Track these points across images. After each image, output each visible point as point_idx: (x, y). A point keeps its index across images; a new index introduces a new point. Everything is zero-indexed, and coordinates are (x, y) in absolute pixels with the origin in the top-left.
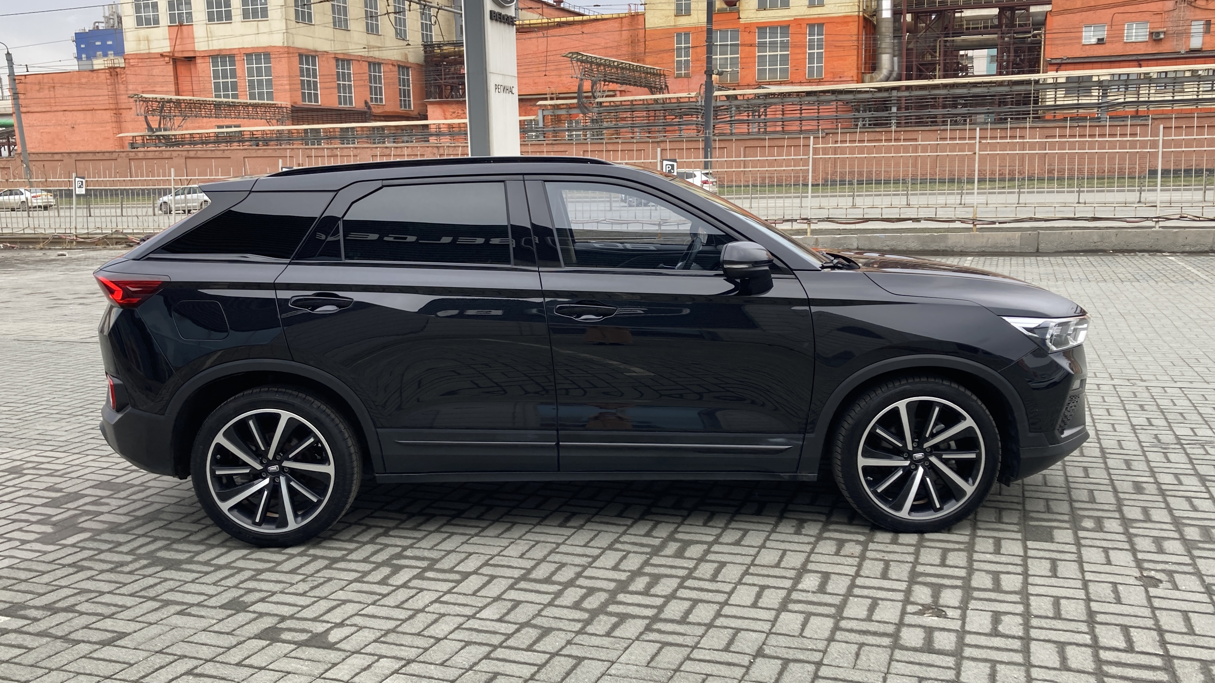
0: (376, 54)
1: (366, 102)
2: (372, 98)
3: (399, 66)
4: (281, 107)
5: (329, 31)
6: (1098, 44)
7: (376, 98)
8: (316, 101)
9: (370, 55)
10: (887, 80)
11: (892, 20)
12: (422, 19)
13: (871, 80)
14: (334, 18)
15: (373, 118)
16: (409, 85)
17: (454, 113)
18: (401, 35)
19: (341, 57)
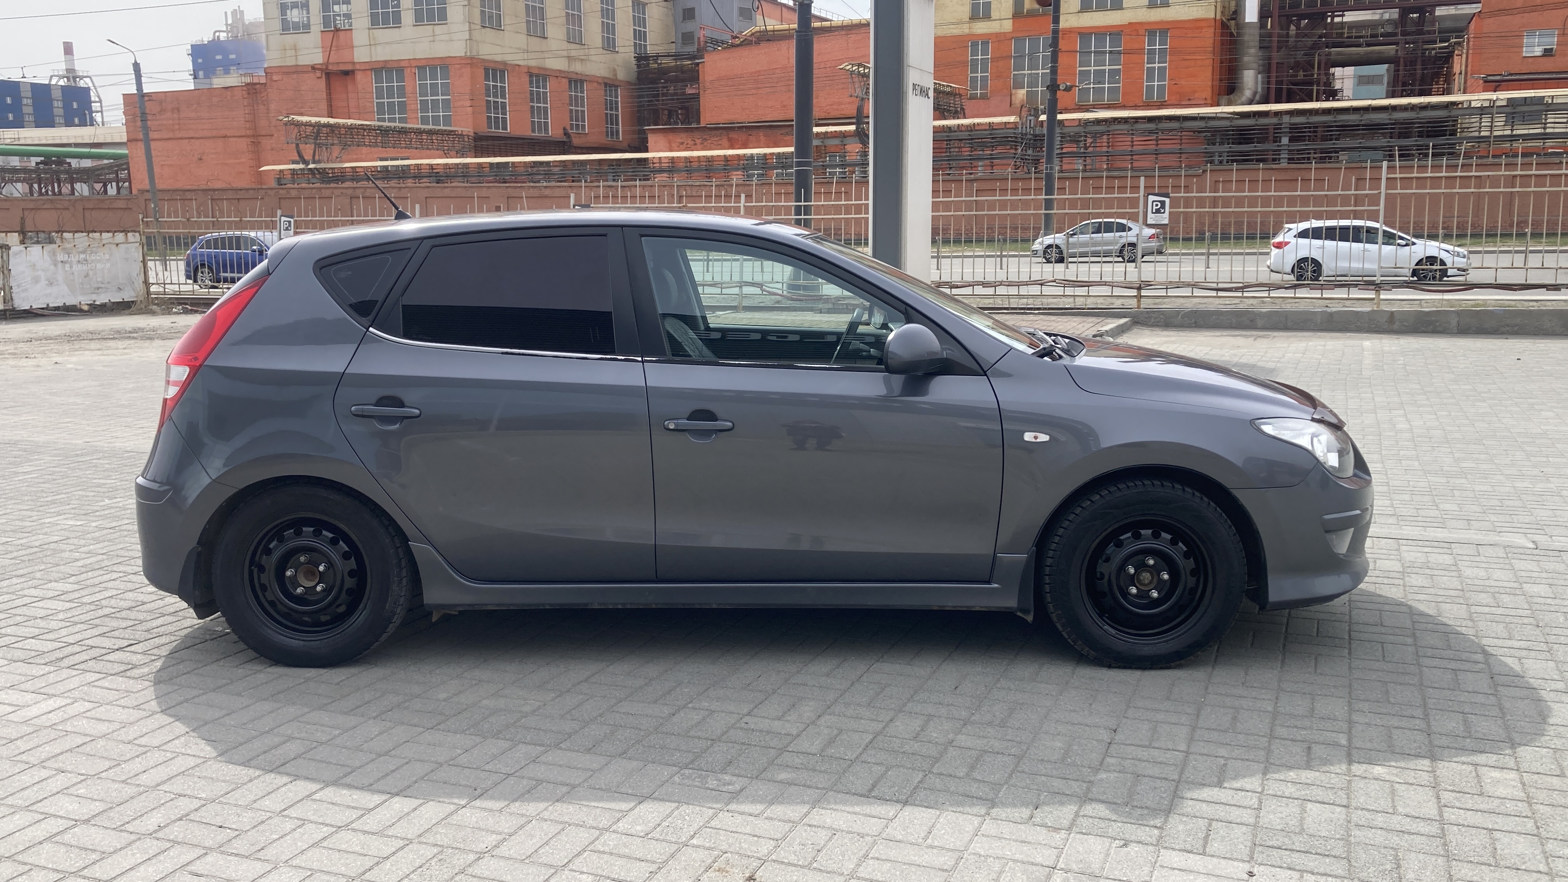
0: (577, 68)
2: (572, 125)
3: (606, 85)
4: (462, 135)
5: (521, 40)
6: (1543, 56)
7: (577, 125)
8: (505, 128)
9: (572, 69)
10: (1250, 102)
11: (1259, 25)
12: (634, 25)
13: (1229, 104)
14: (528, 22)
15: (573, 150)
16: (617, 109)
17: (682, 143)
18: (609, 45)
19: (536, 71)
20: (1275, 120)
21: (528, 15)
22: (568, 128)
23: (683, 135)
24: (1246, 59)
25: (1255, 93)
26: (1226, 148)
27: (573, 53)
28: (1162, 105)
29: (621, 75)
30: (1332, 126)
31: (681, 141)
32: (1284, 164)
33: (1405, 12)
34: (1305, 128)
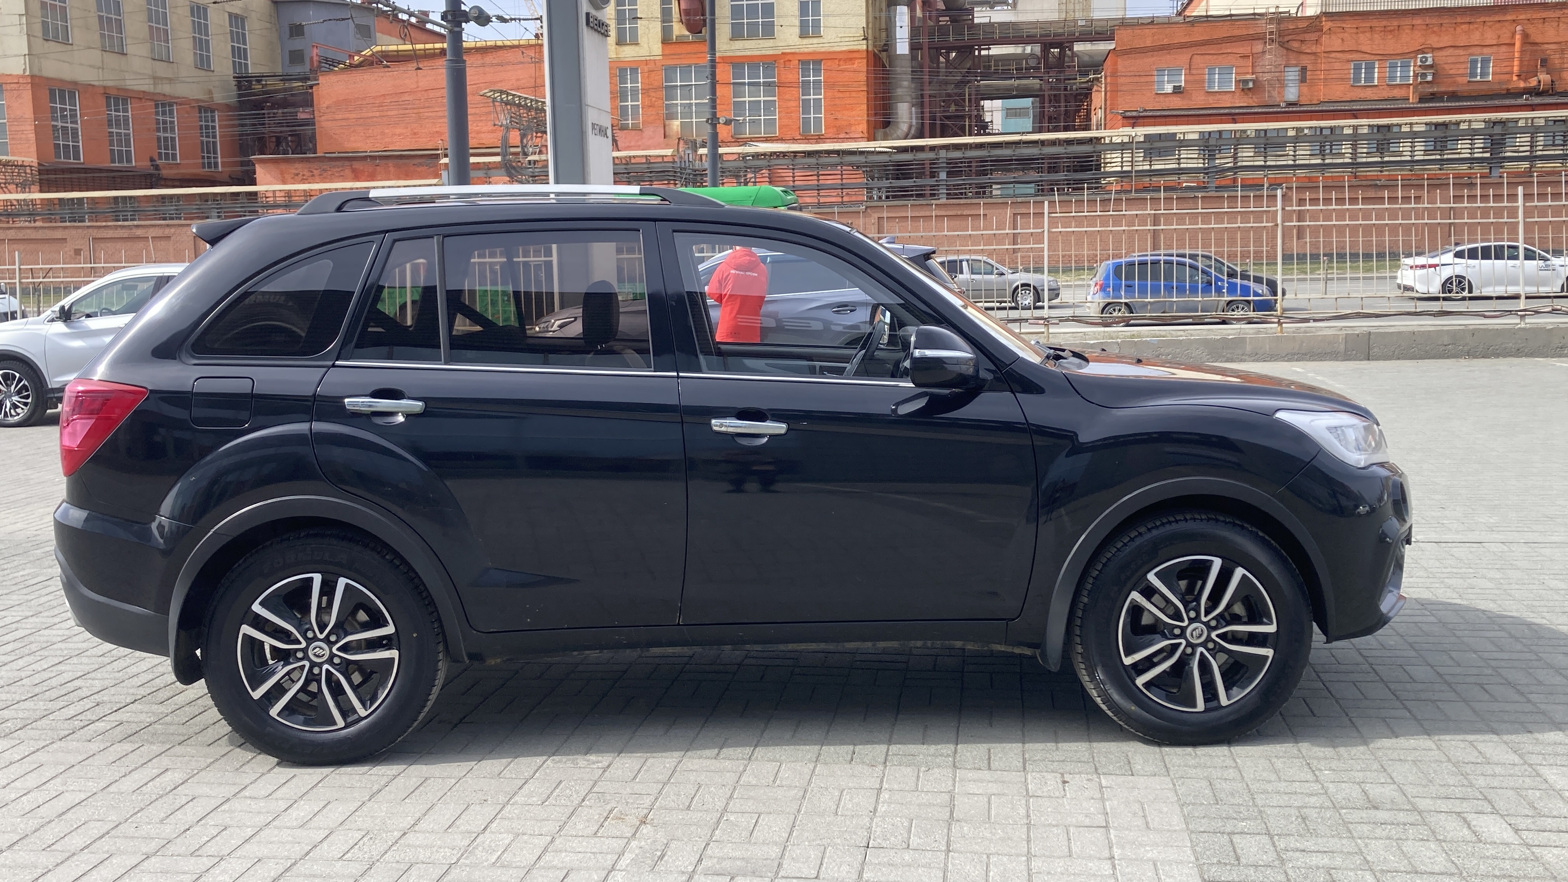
0: (166, 89)
1: (152, 160)
2: (160, 154)
3: (200, 108)
4: (22, 166)
5: (95, 56)
6: (1174, 93)
7: (167, 154)
8: (77, 157)
9: (158, 91)
10: (906, 138)
11: (910, 57)
12: (233, 41)
13: (885, 138)
14: (102, 36)
15: (163, 183)
16: (214, 137)
17: (297, 175)
18: (203, 63)
19: (114, 92)
20: (932, 155)
21: (102, 28)
22: (156, 157)
23: (297, 165)
24: (900, 92)
25: (910, 127)
26: (885, 183)
27: (160, 74)
28: (820, 139)
29: (219, 97)
30: (987, 161)
31: (297, 172)
32: (944, 201)
33: (1046, 47)
34: (961, 163)
